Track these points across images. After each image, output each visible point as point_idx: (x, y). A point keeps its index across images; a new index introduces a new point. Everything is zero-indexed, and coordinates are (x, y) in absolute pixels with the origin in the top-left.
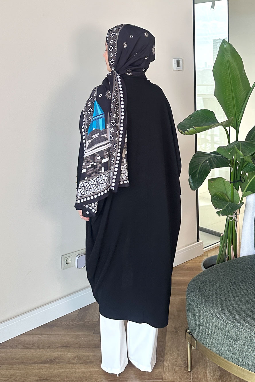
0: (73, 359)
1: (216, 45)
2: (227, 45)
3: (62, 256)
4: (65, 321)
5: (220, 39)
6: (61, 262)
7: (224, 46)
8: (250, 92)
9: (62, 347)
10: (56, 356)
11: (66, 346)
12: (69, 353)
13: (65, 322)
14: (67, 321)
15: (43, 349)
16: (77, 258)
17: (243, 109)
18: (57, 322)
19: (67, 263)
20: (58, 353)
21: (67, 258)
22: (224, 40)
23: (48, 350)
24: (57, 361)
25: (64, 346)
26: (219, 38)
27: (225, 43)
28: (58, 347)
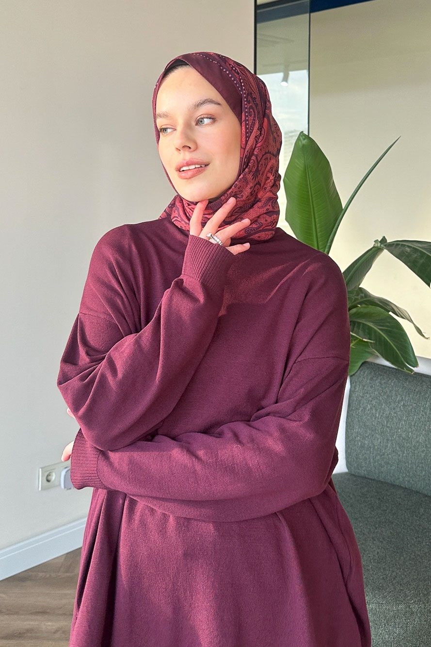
0: (55, 633)
1: (289, 140)
2: (306, 141)
3: (40, 470)
4: (43, 572)
5: (295, 131)
6: (37, 478)
7: (301, 142)
8: (341, 216)
9: (37, 613)
10: (28, 627)
11: (43, 612)
12: (49, 623)
13: (44, 574)
14: (45, 572)
15: (6, 617)
16: (63, 473)
17: (329, 241)
18: (30, 573)
19: (48, 481)
20: (32, 623)
21: (48, 472)
22: (302, 132)
23: (16, 616)
24: (29, 635)
25: (41, 613)
26: (293, 130)
27: (304, 137)
28: (31, 614)
